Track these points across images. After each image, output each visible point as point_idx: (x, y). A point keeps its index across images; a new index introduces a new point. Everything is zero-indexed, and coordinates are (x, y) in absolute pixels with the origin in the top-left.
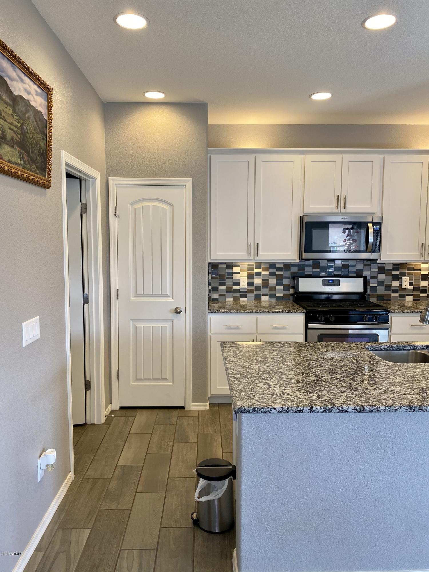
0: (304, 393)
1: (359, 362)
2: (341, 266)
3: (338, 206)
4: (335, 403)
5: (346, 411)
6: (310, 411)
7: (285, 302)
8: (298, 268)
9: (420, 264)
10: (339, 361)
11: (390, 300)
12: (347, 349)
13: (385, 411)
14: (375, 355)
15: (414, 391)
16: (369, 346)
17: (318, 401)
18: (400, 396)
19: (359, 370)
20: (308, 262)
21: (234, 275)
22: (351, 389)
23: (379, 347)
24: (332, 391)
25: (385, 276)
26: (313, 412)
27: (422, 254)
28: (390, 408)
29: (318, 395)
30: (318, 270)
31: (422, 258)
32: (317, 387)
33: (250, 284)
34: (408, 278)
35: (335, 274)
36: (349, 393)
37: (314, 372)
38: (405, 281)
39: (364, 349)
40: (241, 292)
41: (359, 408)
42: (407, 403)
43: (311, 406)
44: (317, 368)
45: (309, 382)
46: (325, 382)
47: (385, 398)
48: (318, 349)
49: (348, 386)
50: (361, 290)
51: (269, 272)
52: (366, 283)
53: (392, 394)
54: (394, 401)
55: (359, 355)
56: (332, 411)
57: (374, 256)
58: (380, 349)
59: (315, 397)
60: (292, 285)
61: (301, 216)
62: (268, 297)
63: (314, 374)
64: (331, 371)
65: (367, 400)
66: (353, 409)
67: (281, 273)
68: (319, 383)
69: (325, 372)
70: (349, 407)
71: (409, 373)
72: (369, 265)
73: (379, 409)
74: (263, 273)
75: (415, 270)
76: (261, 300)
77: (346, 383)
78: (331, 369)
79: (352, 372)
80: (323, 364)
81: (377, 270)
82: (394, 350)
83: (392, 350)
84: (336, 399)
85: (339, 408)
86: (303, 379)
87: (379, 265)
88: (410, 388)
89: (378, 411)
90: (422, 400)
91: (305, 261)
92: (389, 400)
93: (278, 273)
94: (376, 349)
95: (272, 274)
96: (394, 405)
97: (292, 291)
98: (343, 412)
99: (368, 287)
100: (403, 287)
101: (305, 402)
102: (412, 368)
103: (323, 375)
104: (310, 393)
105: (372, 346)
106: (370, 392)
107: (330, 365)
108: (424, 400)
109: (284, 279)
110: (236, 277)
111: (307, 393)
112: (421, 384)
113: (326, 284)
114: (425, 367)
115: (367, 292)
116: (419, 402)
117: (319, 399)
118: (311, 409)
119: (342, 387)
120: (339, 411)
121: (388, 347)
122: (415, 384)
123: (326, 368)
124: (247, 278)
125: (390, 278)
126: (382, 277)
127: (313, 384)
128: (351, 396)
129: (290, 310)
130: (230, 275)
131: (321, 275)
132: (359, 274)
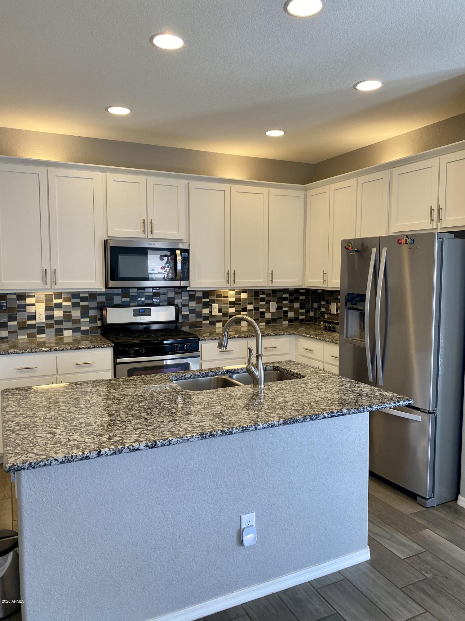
0: (94, 436)
1: (160, 395)
2: (152, 294)
3: (144, 231)
4: (126, 443)
5: (138, 449)
6: (97, 455)
7: (92, 336)
8: (106, 297)
9: (227, 291)
10: (139, 396)
11: (202, 327)
12: (150, 382)
13: (178, 443)
14: (177, 385)
15: (207, 418)
16: (173, 377)
17: (108, 443)
18: (194, 425)
19: (158, 403)
20: (116, 291)
21: (27, 307)
22: (146, 425)
23: (183, 376)
24: (125, 430)
25: (196, 303)
26: (102, 456)
27: (228, 281)
28: (182, 439)
29: (108, 436)
30: (128, 299)
31: (228, 285)
32: (110, 428)
33: (48, 317)
34: (216, 306)
35: (146, 303)
36: (143, 430)
37: (109, 411)
38: (214, 308)
39: (167, 380)
40: (38, 327)
41: (151, 444)
42: (199, 431)
43: (99, 450)
44: (114, 407)
45: (101, 423)
46: (119, 421)
47: (179, 429)
48: (118, 385)
49: (144, 422)
50: (173, 319)
51: (72, 303)
52: (178, 312)
53: (186, 424)
54: (188, 431)
55: (161, 387)
56: (123, 452)
57: (183, 283)
58: (184, 378)
59: (105, 439)
60: (99, 317)
61: (105, 240)
62: (71, 331)
63: (108, 414)
64: (128, 408)
65: (161, 434)
66: (144, 446)
67: (86, 303)
68: (112, 423)
69: (122, 410)
70: (140, 444)
71: (206, 400)
72: (180, 293)
73: (172, 441)
74: (64, 304)
75: (224, 297)
76: (63, 335)
77: (141, 419)
78: (129, 405)
79: (151, 406)
80: (121, 402)
81: (188, 298)
82: (197, 378)
83: (196, 378)
84: (128, 438)
85: (130, 447)
86: (94, 421)
87: (190, 293)
88: (205, 415)
89: (170, 444)
90: (214, 426)
91: (112, 290)
92: (182, 431)
93: (82, 303)
94: (180, 378)
95: (75, 305)
96: (187, 436)
97: (99, 323)
98: (135, 450)
99: (180, 316)
100: (213, 314)
101: (93, 446)
102: (210, 394)
103: (119, 414)
104: (100, 436)
105: (176, 376)
106: (165, 425)
107: (128, 402)
108: (215, 426)
109: (90, 310)
110: (30, 309)
111: (97, 436)
112: (216, 410)
113: (137, 313)
114: (222, 392)
115: (179, 321)
116: (210, 428)
117: (110, 441)
118: (99, 454)
119: (136, 424)
120: (130, 450)
121: (192, 376)
122: (210, 411)
123: (123, 405)
124: (44, 310)
125: (201, 305)
126: (193, 304)
127: (105, 425)
128: (144, 432)
129: (96, 345)
130: (23, 308)
131: (131, 304)
132: (170, 303)
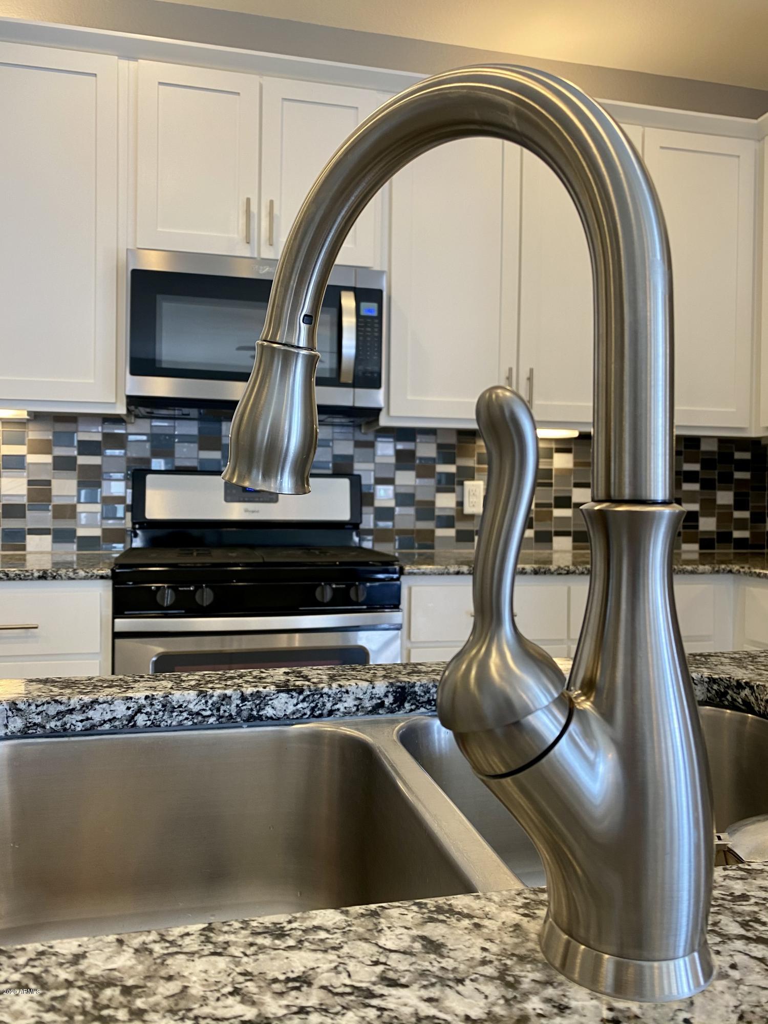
3: (249, 236)
8: (152, 446)
11: (432, 547)
25: (417, 477)
30: (216, 454)
34: (479, 486)
38: (471, 493)
50: (341, 515)
51: (54, 458)
52: (359, 497)
60: (129, 501)
62: (49, 538)
72: (370, 445)
74: (31, 459)
76: (23, 548)
81: (392, 460)
87: (400, 445)
93: (83, 460)
95: (63, 464)
97: (129, 520)
99: (367, 509)
100: (468, 510)
109: (105, 479)
115: (361, 523)
125: (431, 482)
126: (406, 479)
131: (220, 469)
132: (339, 470)
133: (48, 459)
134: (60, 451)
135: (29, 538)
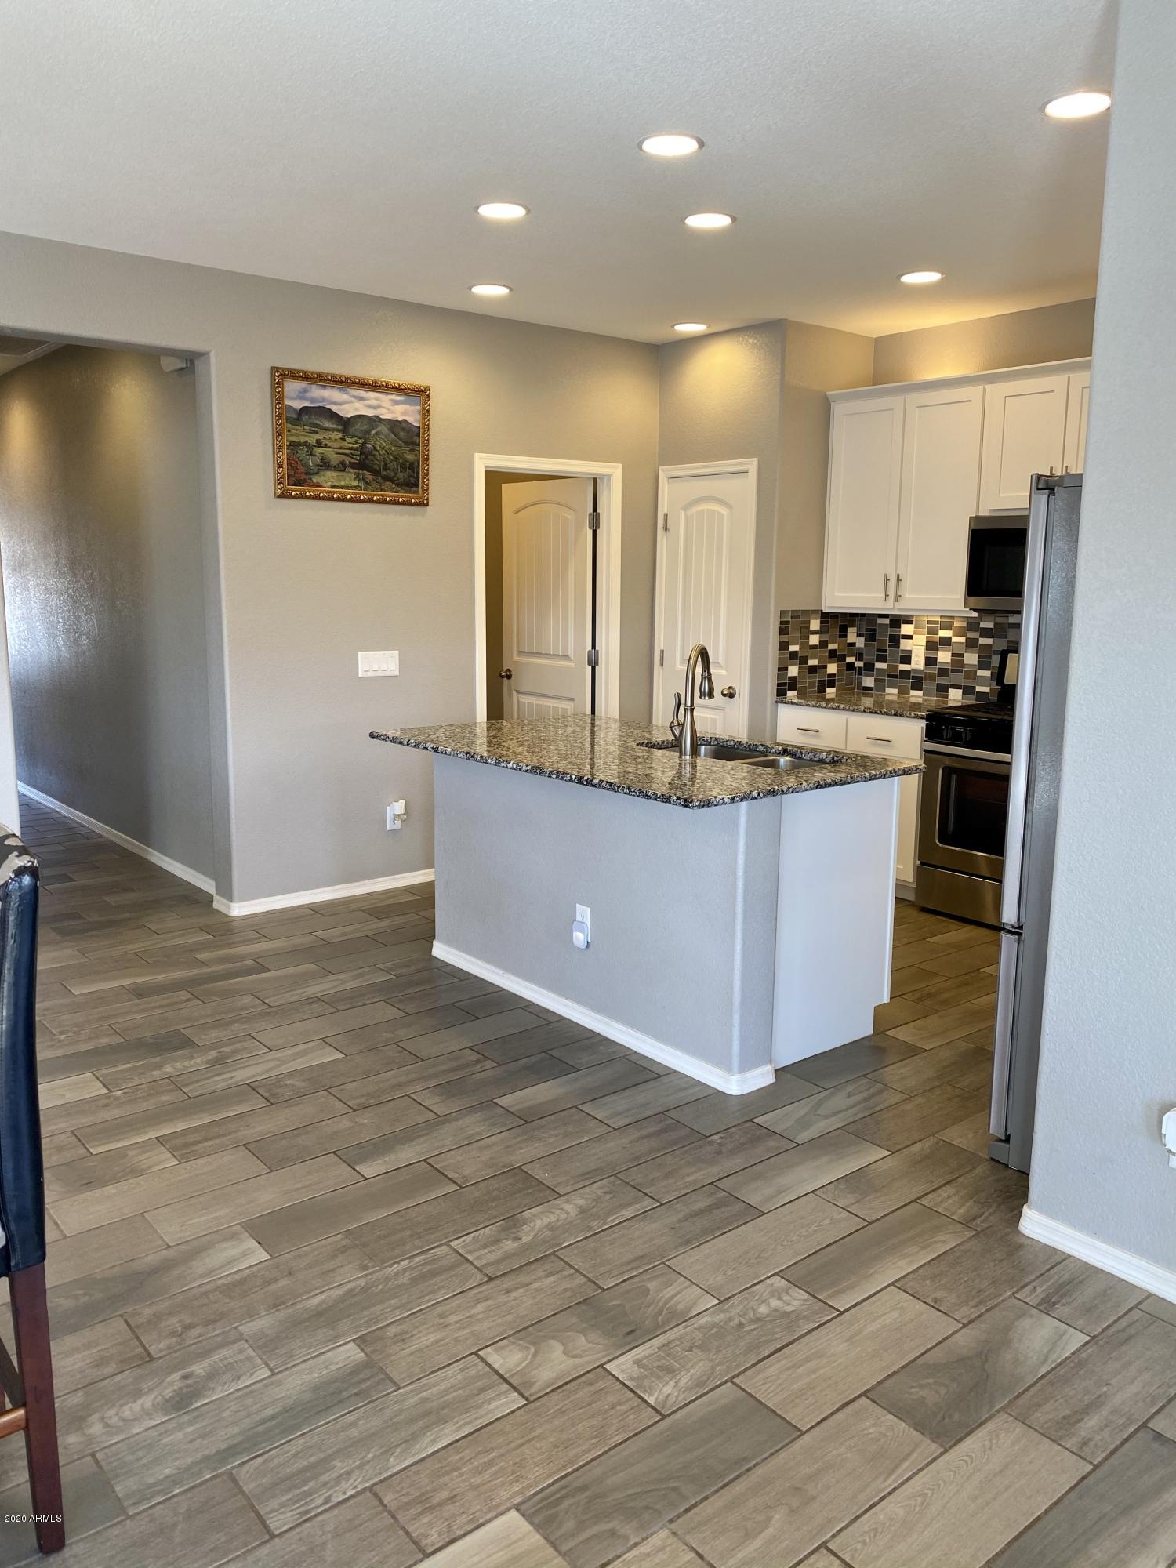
21: (902, 640)
40: (914, 677)
62: (961, 691)
67: (989, 641)
74: (955, 639)
93: (982, 641)
95: (971, 644)
109: (992, 654)
110: (905, 645)
124: (923, 648)
130: (895, 639)
133: (962, 639)
134: (971, 635)
135: (951, 691)
